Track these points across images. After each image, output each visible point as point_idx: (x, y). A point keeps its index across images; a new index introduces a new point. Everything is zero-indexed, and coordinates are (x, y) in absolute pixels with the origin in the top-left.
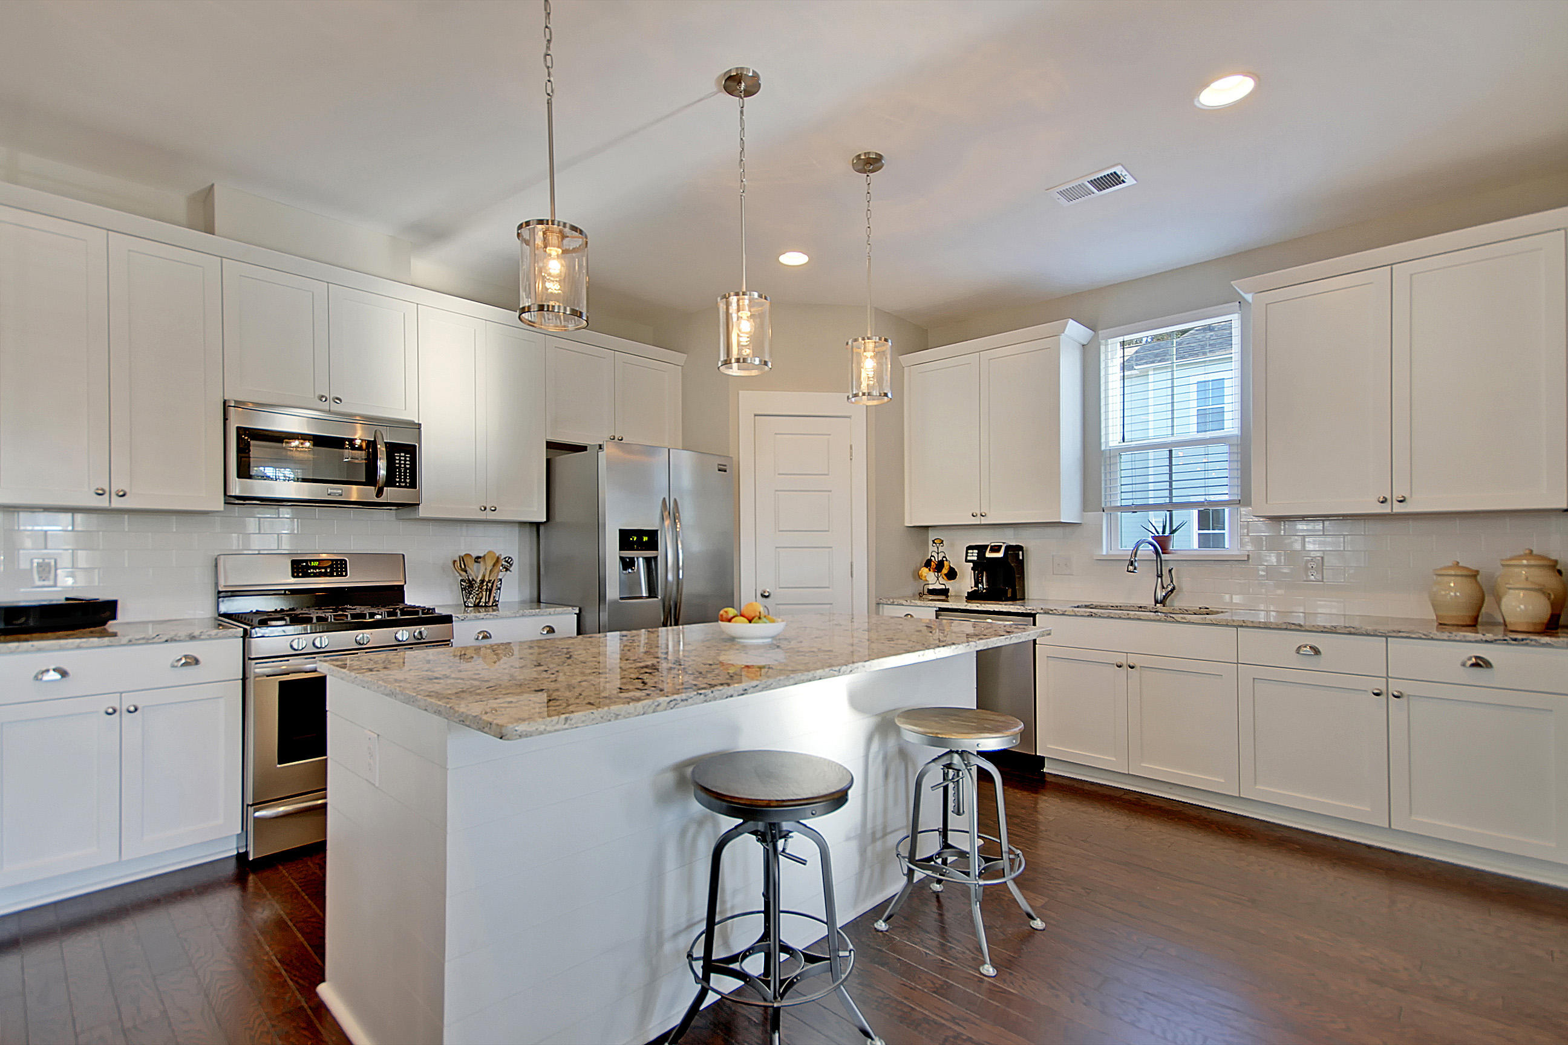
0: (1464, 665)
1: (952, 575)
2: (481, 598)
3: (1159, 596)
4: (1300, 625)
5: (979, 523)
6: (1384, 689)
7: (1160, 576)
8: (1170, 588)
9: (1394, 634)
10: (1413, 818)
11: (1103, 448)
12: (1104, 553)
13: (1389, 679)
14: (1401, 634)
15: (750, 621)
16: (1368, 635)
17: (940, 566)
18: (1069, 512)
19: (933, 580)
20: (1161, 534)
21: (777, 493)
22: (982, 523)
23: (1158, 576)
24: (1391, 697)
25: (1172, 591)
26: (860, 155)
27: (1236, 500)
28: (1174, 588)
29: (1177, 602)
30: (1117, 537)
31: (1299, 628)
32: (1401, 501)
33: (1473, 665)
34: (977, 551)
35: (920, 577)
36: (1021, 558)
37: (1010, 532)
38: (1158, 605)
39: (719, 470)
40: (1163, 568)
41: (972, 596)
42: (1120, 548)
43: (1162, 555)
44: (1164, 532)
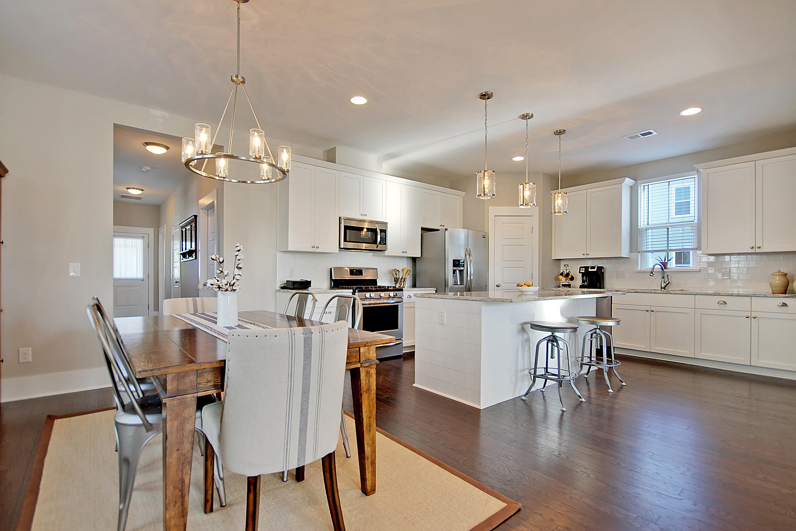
0: (778, 306)
1: (572, 279)
2: (401, 284)
3: (663, 286)
4: (719, 294)
5: (586, 257)
6: (750, 316)
7: (663, 278)
8: (667, 283)
9: (754, 296)
10: (759, 361)
11: (639, 227)
12: (639, 269)
13: (752, 312)
14: (757, 296)
15: (528, 286)
16: (744, 296)
17: (568, 275)
18: (625, 253)
19: (563, 280)
20: (664, 262)
21: (503, 246)
22: (587, 257)
23: (662, 278)
24: (752, 318)
25: (668, 284)
26: (557, 131)
27: (695, 248)
28: (669, 283)
29: (669, 288)
30: (645, 264)
31: (719, 295)
32: (758, 248)
33: (781, 306)
34: (584, 269)
35: (559, 280)
36: (603, 271)
37: (600, 261)
38: (662, 289)
39: (483, 237)
40: (665, 275)
41: (581, 287)
42: (645, 267)
43: (664, 270)
44: (665, 261)
